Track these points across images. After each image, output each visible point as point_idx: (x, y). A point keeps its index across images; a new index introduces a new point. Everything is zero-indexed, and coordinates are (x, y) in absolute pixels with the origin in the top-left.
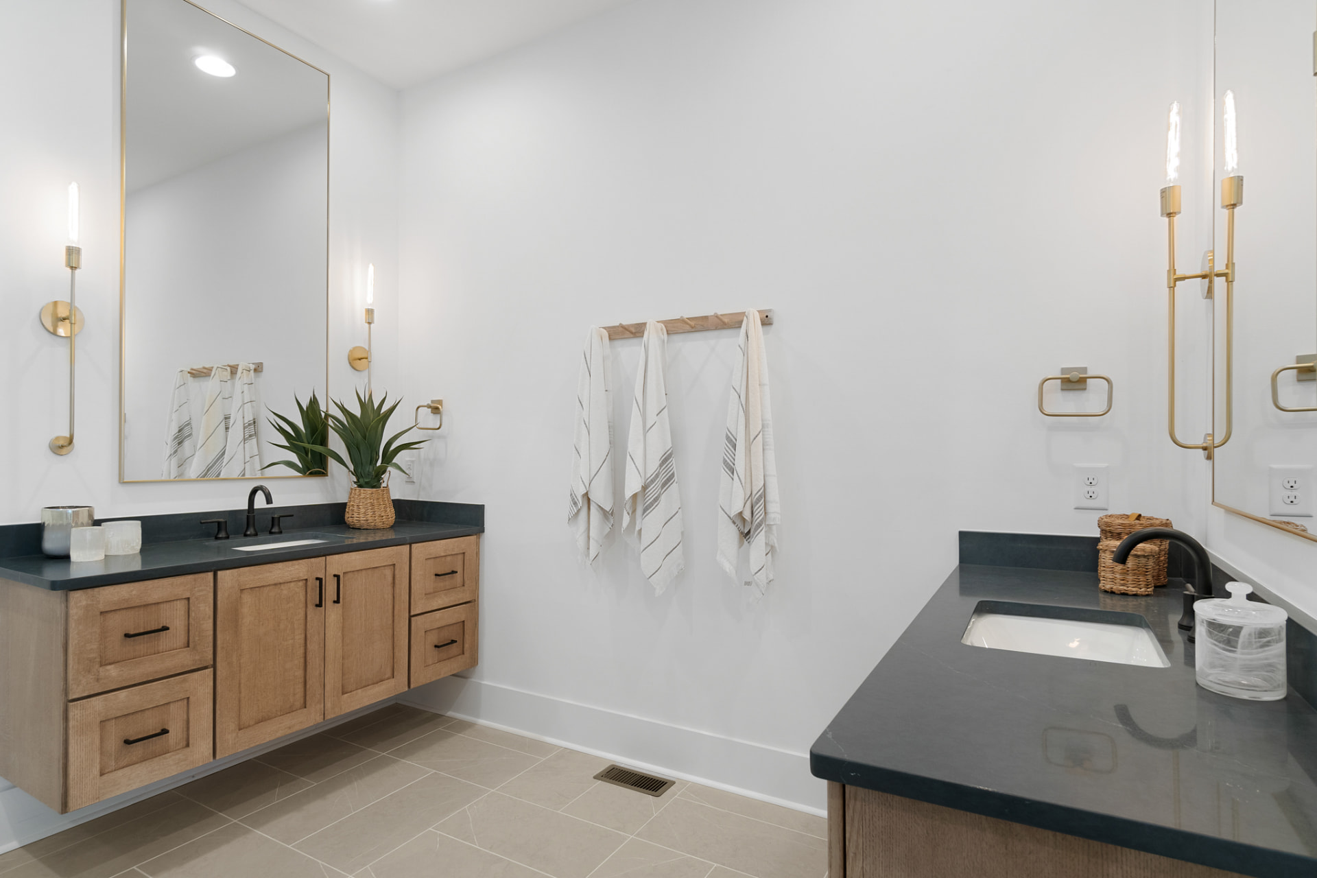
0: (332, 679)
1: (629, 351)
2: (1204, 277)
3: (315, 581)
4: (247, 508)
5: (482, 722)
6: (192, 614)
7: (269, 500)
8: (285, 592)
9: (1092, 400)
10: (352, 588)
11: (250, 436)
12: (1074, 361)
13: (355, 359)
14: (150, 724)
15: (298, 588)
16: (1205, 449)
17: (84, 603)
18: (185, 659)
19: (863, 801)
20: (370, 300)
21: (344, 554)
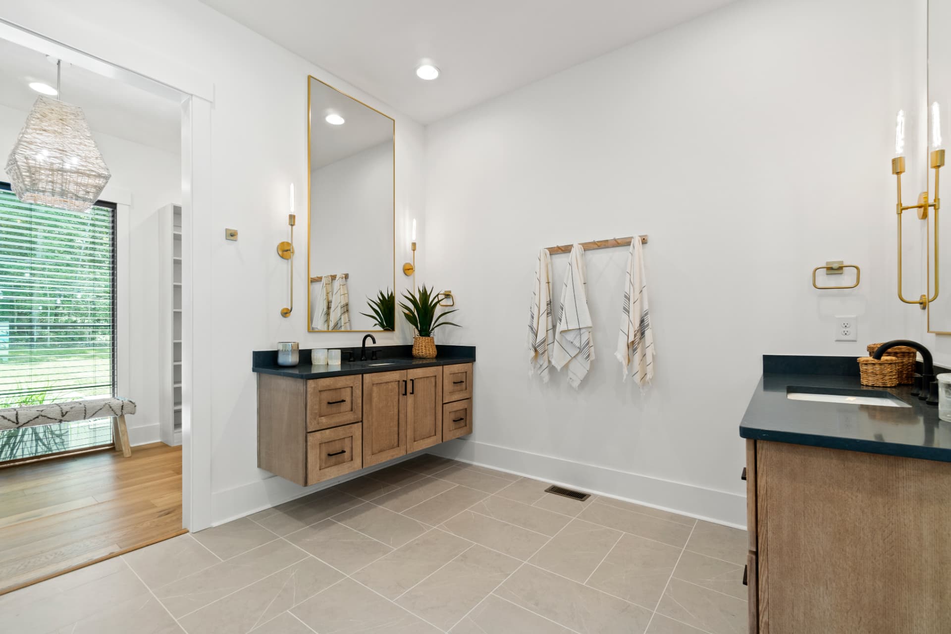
0: (410, 433)
1: (561, 260)
2: (920, 207)
3: (402, 382)
4: (362, 346)
5: (475, 463)
6: (354, 395)
7: (374, 342)
8: (390, 387)
9: (847, 278)
10: (419, 386)
11: (344, 312)
12: (834, 258)
13: (406, 270)
14: (337, 448)
15: (395, 385)
16: (921, 303)
17: (313, 386)
18: (350, 417)
19: (767, 451)
20: (414, 239)
21: (415, 369)
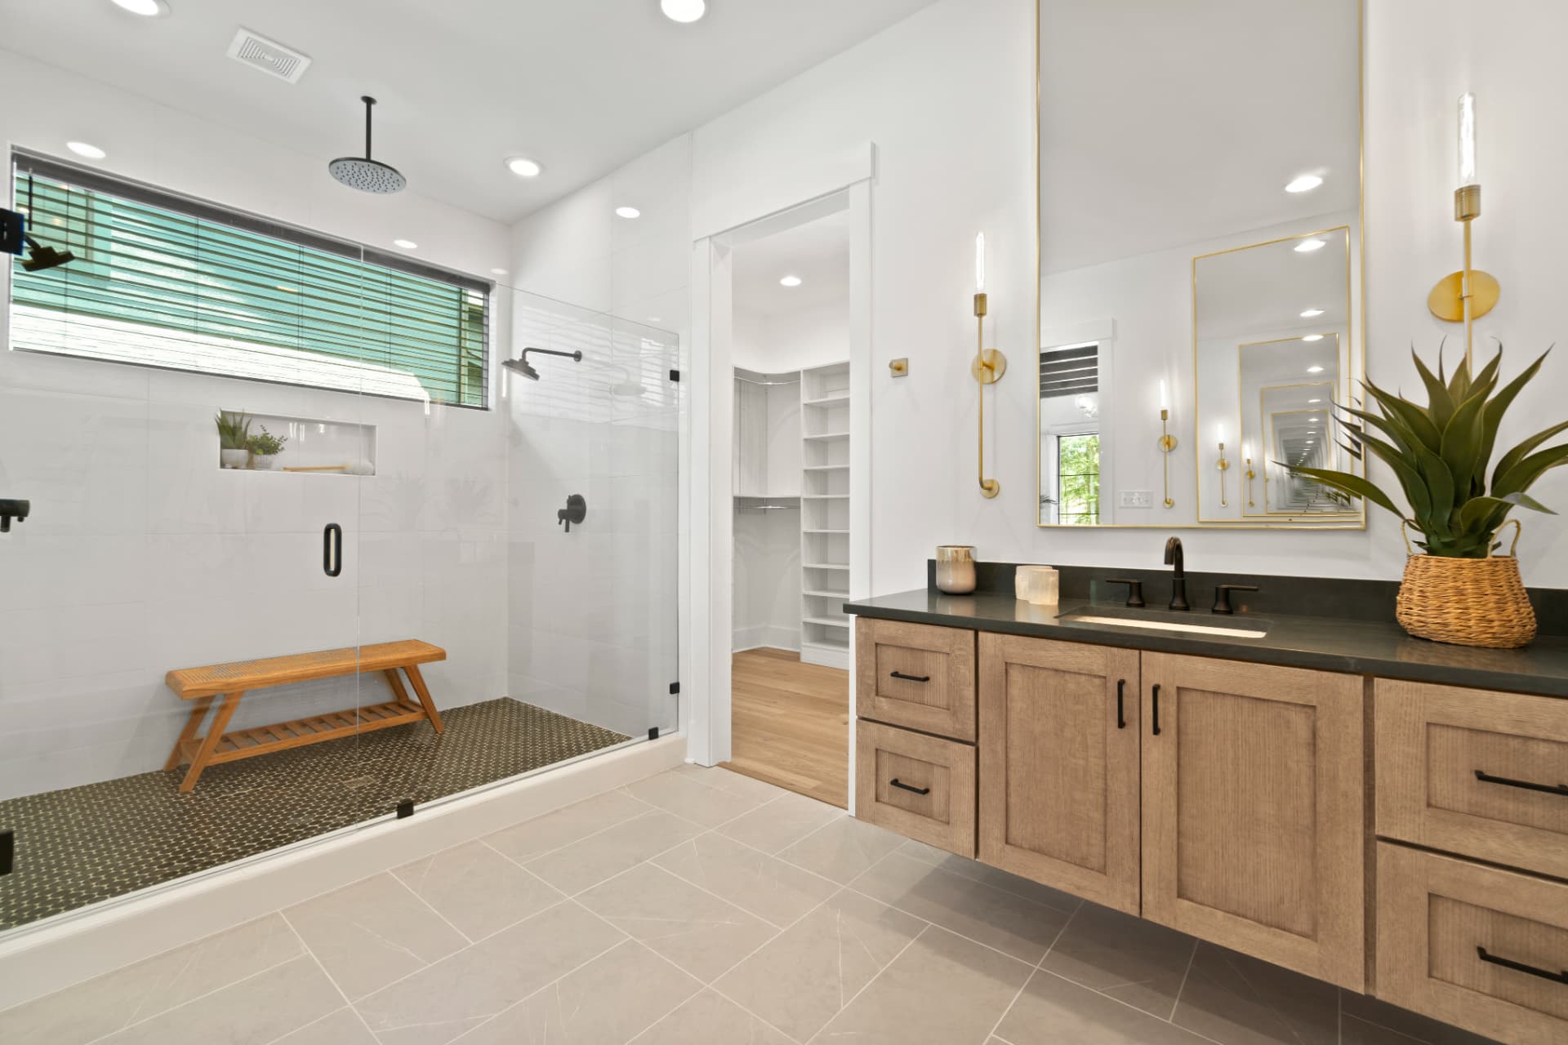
0: (1155, 858)
3: (1116, 683)
6: (955, 674)
8: (1073, 685)
15: (1096, 688)
17: (864, 630)
18: (942, 722)
20: (1466, 171)
21: (1177, 656)
